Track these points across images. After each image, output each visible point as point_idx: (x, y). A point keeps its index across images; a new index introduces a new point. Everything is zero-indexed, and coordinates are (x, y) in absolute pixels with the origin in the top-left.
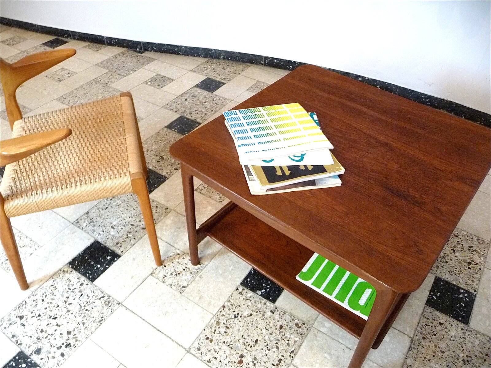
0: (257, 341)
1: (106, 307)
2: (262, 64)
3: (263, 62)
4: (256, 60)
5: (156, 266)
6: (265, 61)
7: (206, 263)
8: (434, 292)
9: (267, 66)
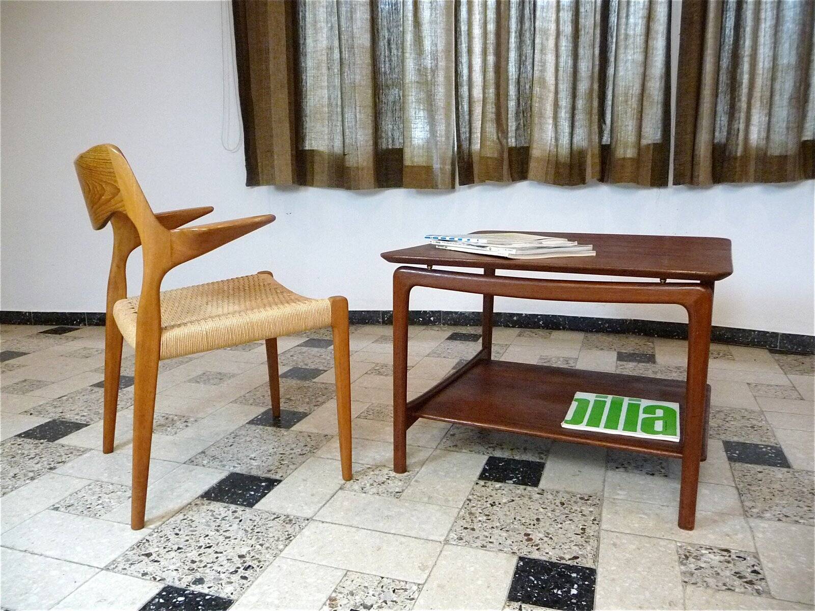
0: (538, 520)
1: (288, 526)
2: (379, 322)
3: (381, 320)
4: (371, 318)
5: (344, 482)
6: (383, 318)
7: (417, 470)
8: (730, 451)
9: (386, 324)
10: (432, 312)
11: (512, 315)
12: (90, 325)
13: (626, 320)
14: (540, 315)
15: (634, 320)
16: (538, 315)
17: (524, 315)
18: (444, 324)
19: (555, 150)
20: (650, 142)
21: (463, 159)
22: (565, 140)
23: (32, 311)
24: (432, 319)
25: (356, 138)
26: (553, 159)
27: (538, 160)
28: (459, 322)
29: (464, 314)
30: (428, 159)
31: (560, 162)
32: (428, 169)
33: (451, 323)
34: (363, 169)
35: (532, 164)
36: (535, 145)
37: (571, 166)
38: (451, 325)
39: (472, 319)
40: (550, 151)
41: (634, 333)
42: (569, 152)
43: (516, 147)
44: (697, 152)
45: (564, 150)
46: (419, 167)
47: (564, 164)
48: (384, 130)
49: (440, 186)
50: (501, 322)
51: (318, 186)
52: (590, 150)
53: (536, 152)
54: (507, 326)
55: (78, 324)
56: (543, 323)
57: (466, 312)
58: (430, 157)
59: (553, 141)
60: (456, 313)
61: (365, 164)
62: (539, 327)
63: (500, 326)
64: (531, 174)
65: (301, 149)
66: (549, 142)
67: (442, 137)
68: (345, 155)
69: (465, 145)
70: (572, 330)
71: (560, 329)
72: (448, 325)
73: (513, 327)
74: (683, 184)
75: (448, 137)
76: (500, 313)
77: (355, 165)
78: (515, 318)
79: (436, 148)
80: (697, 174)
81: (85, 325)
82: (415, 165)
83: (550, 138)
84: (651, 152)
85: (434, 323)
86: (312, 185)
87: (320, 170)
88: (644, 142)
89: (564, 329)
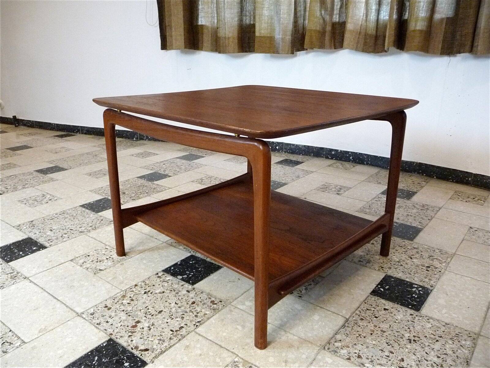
0: (161, 312)
1: (10, 280)
7: (133, 256)
8: (381, 285)
10: (278, 142)
11: (331, 150)
12: (82, 133)
13: (414, 163)
14: (351, 152)
15: (420, 163)
16: (349, 152)
17: (339, 151)
18: (285, 152)
19: (365, 24)
20: (444, 16)
21: (299, 31)
22: (373, 16)
23: (55, 123)
24: (277, 147)
25: (224, 16)
26: (363, 31)
27: (352, 32)
28: (295, 151)
29: (298, 146)
30: (271, 31)
31: (368, 34)
32: (271, 38)
33: (290, 152)
34: (229, 38)
35: (347, 36)
36: (349, 20)
37: (376, 37)
38: (289, 153)
39: (304, 151)
40: (361, 25)
41: (419, 173)
42: (375, 26)
43: (339, 22)
44: (479, 25)
45: (372, 24)
46: (264, 37)
47: (371, 36)
48: (248, 10)
49: (280, 52)
50: (324, 155)
51: (206, 51)
52: (389, 23)
53: (349, 26)
54: (327, 158)
55: (77, 132)
56: (352, 158)
57: (300, 145)
58: (273, 30)
59: (365, 16)
60: (293, 145)
61: (230, 35)
62: (349, 161)
63: (323, 157)
64: (346, 43)
65: (195, 24)
66: (362, 17)
67: (284, 14)
68: (217, 28)
69: (301, 21)
70: (373, 165)
71: (365, 164)
72: (288, 153)
73: (332, 159)
74: (463, 52)
75: (290, 15)
76: (323, 148)
77: (224, 36)
78: (333, 153)
79: (279, 23)
80: (476, 44)
81: (80, 133)
82: (262, 35)
83: (362, 14)
84: (444, 25)
85: (278, 151)
86: (202, 50)
87: (207, 39)
88: (438, 16)
89: (367, 164)
